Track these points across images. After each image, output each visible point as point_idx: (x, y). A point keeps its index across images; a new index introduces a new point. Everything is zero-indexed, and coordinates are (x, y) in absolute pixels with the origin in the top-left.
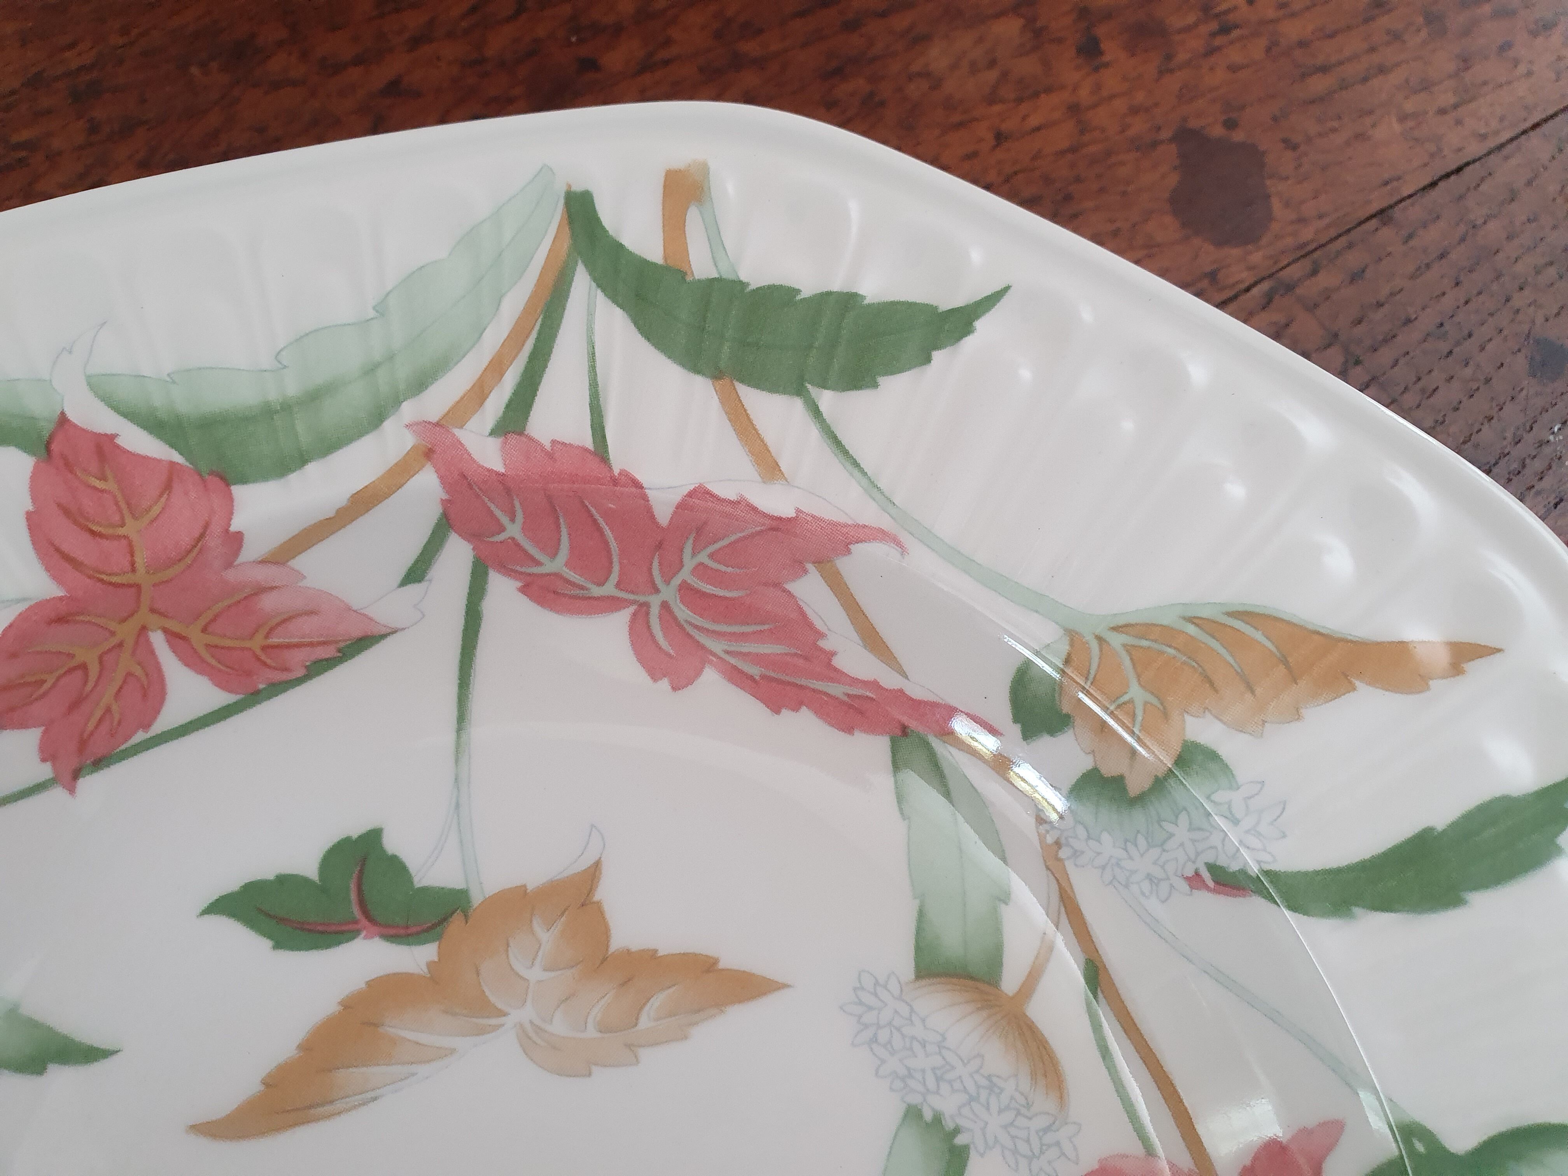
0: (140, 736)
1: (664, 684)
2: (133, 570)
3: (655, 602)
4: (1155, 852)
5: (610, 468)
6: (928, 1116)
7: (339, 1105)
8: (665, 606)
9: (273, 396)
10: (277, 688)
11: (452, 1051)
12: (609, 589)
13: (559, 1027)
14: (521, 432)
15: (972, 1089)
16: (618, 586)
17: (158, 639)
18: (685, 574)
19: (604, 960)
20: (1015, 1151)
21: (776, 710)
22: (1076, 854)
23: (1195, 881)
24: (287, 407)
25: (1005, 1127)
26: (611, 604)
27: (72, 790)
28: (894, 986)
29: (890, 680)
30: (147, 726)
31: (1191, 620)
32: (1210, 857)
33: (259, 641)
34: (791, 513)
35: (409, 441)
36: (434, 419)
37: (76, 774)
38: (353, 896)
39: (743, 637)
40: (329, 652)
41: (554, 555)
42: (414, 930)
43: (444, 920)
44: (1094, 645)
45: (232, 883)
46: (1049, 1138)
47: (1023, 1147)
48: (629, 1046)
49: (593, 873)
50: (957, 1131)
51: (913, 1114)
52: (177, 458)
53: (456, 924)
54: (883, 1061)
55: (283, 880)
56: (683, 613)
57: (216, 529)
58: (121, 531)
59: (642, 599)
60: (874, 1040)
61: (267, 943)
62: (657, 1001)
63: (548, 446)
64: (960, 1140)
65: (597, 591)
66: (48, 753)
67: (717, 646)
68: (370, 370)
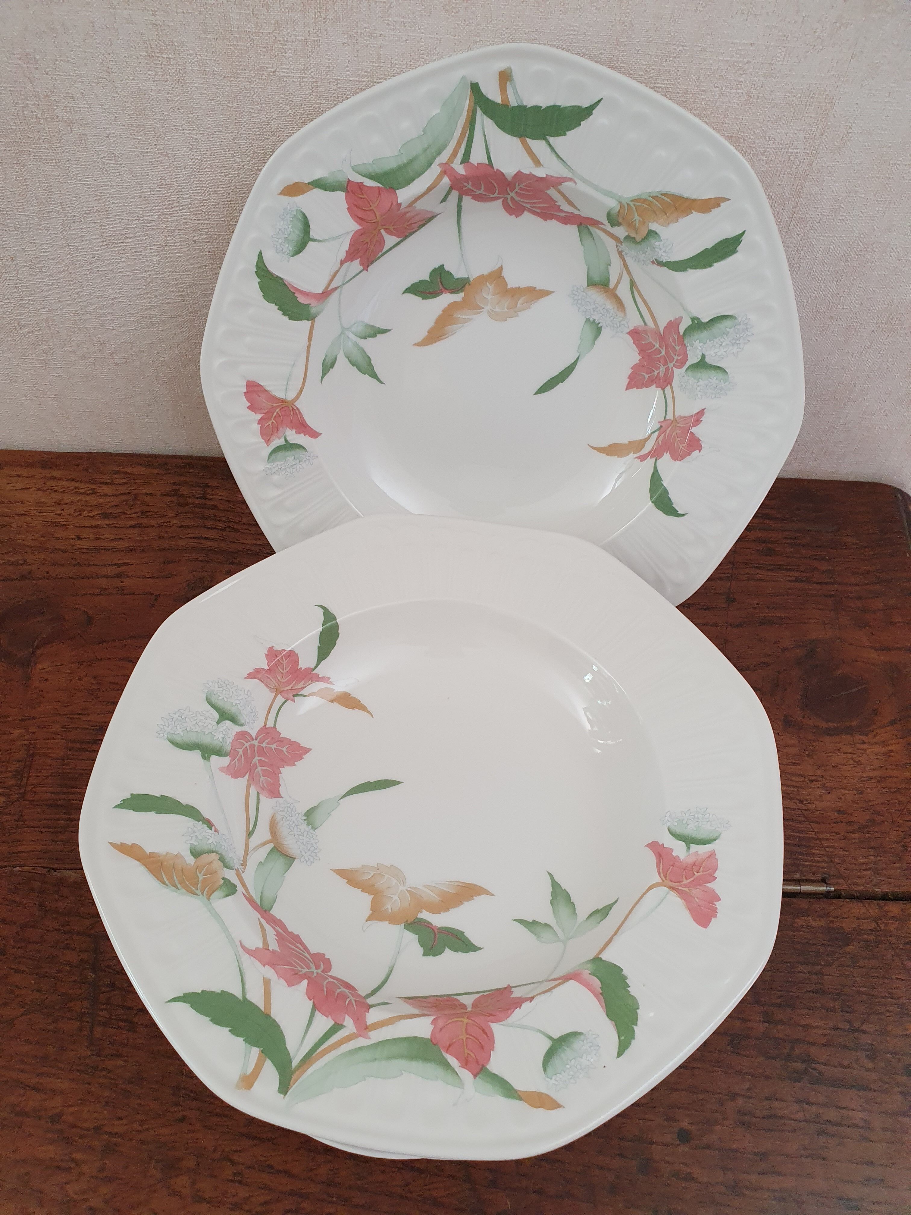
0: (380, 254)
1: (514, 216)
2: (376, 218)
3: (509, 197)
4: (644, 255)
5: (493, 169)
6: (592, 320)
7: (447, 335)
8: (512, 198)
9: (400, 163)
10: (411, 234)
11: (472, 319)
12: (496, 195)
13: (497, 309)
14: (468, 162)
15: (602, 313)
16: (498, 194)
17: (382, 231)
18: (516, 190)
19: (506, 291)
20: (614, 327)
21: (546, 220)
22: (626, 254)
23: (653, 262)
24: (405, 166)
25: (611, 321)
26: (496, 199)
27: (367, 270)
28: (582, 289)
29: (576, 212)
30: (381, 251)
31: (650, 196)
32: (655, 257)
33: (406, 224)
34: (544, 176)
35: (439, 170)
36: (445, 162)
37: (368, 267)
38: (440, 283)
39: (535, 203)
40: (424, 222)
41: (480, 189)
42: (457, 290)
43: (464, 286)
44: (626, 205)
45: (409, 285)
46: (622, 323)
47: (615, 325)
48: (516, 312)
49: (501, 269)
50: (599, 323)
51: (588, 320)
52: (380, 185)
53: (467, 286)
54: (579, 308)
55: (421, 282)
56: (517, 198)
57: (394, 204)
58: (371, 208)
59: (505, 196)
60: (577, 303)
61: (420, 298)
62: (521, 300)
63: (476, 164)
64: (600, 325)
65: (492, 196)
66: (361, 264)
67: (528, 206)
68: (425, 150)
